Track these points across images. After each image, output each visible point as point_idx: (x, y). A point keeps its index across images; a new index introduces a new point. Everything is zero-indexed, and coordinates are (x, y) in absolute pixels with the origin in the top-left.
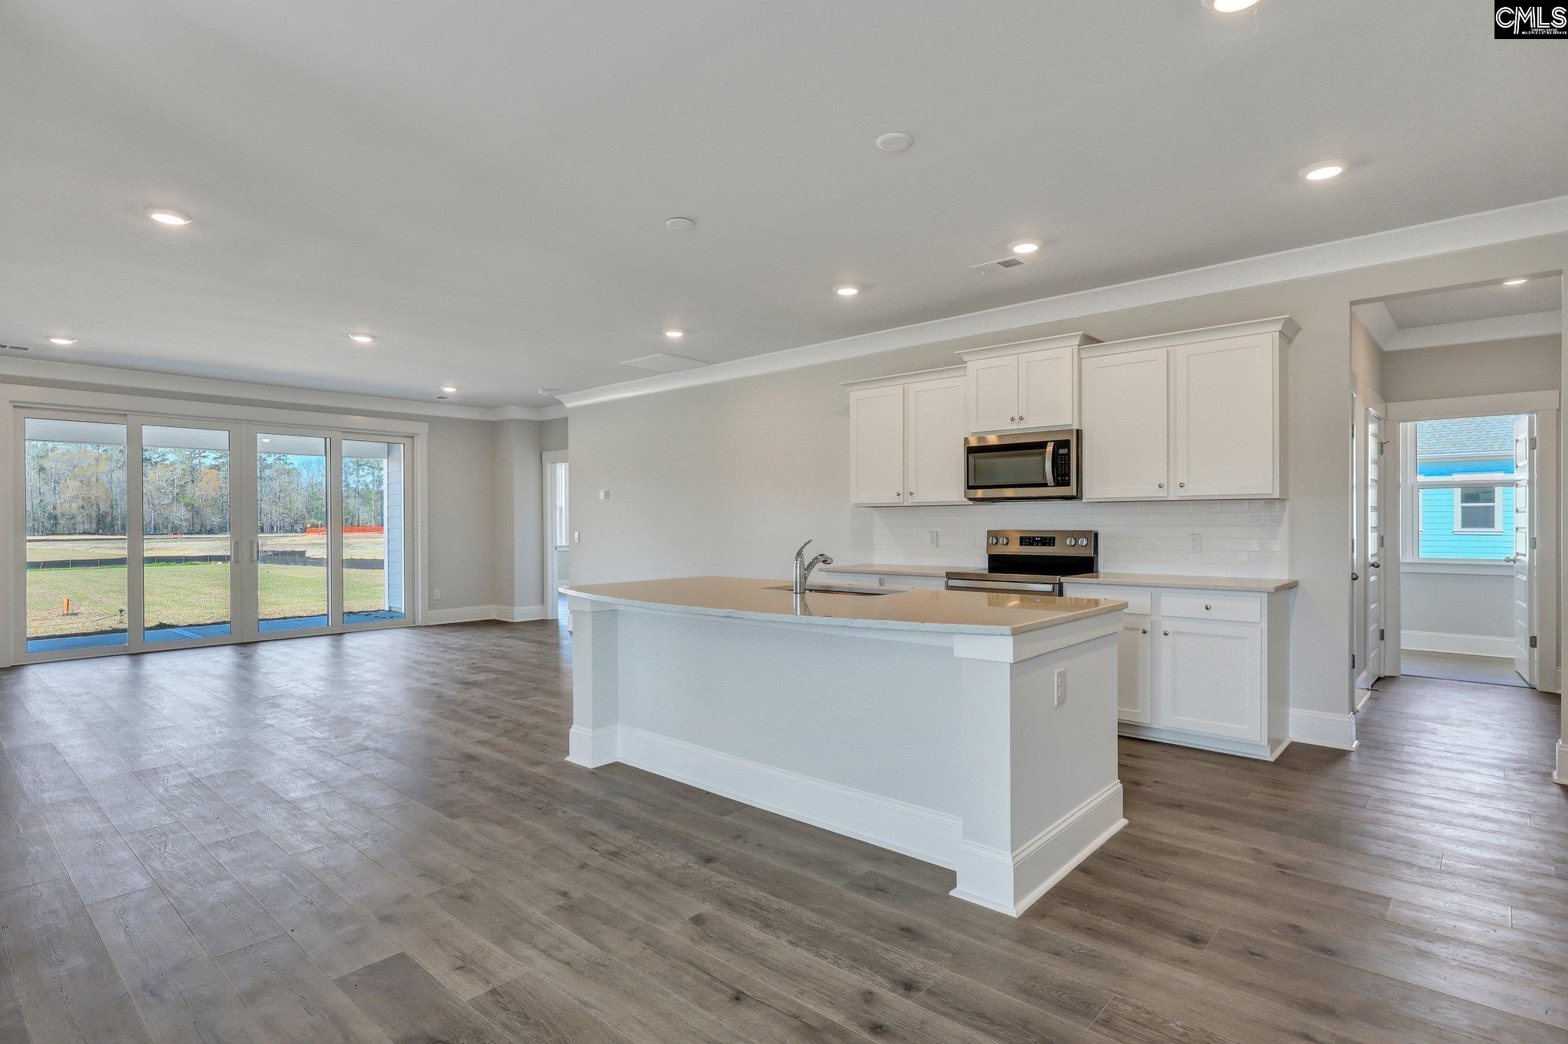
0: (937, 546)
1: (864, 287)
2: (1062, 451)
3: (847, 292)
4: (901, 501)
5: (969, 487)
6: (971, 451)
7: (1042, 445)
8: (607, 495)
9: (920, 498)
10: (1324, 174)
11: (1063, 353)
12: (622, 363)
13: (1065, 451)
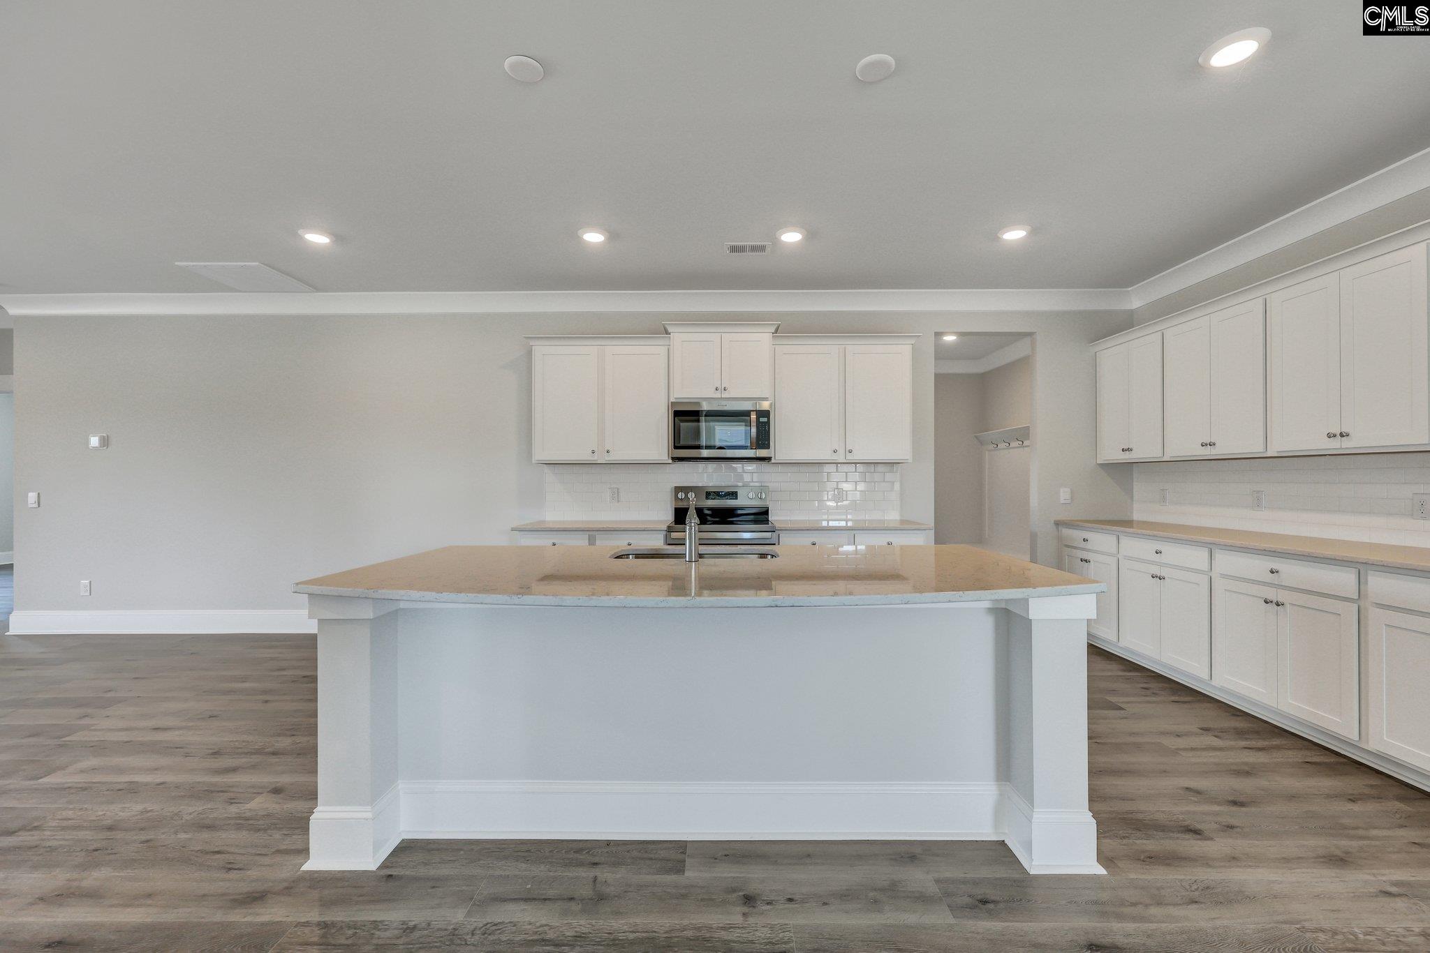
0: (618, 501)
1: (613, 236)
2: (762, 420)
3: (594, 237)
4: (596, 458)
5: (676, 447)
6: (677, 414)
7: (747, 414)
8: (105, 442)
9: (616, 456)
10: (1014, 235)
11: (762, 338)
12: (176, 263)
13: (765, 420)
